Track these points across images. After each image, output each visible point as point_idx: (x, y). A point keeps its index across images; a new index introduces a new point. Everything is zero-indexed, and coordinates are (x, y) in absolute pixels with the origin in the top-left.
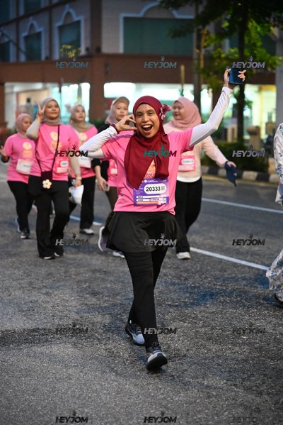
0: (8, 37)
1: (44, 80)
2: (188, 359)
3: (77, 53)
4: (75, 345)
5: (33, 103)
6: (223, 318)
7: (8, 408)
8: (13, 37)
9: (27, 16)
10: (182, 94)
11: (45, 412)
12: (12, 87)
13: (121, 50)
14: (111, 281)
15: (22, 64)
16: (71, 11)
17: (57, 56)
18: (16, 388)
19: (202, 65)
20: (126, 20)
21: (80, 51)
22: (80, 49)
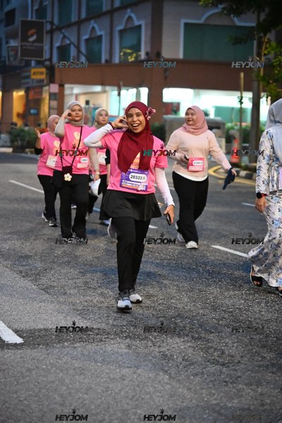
0: (70, 40)
1: (103, 84)
2: (242, 366)
3: (136, 58)
4: (129, 346)
5: (91, 105)
6: (278, 327)
7: (62, 405)
8: (74, 39)
9: (88, 19)
10: (241, 103)
11: (98, 411)
12: (72, 89)
13: (181, 56)
14: (166, 284)
16: (133, 15)
17: (116, 60)
18: (70, 386)
19: (262, 74)
20: (186, 24)
21: (140, 55)
22: (140, 53)
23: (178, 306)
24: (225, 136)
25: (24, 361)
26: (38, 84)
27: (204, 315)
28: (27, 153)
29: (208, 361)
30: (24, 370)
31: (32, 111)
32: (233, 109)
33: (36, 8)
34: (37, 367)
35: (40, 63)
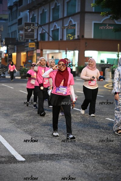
0: (45, 30)
1: (59, 49)
3: (73, 38)
4: (70, 162)
5: (54, 58)
8: (47, 30)
9: (53, 22)
10: (118, 57)
12: (46, 51)
13: (92, 37)
14: (86, 135)
15: (51, 42)
16: (72, 20)
17: (65, 39)
18: (45, 179)
20: (95, 24)
21: (75, 37)
22: (75, 36)
23: (92, 145)
24: (111, 71)
25: (25, 168)
26: (32, 50)
27: (103, 148)
28: (27, 79)
29: (105, 169)
30: (25, 172)
31: (29, 61)
32: (115, 59)
33: (31, 17)
34: (31, 171)
35: (32, 41)
